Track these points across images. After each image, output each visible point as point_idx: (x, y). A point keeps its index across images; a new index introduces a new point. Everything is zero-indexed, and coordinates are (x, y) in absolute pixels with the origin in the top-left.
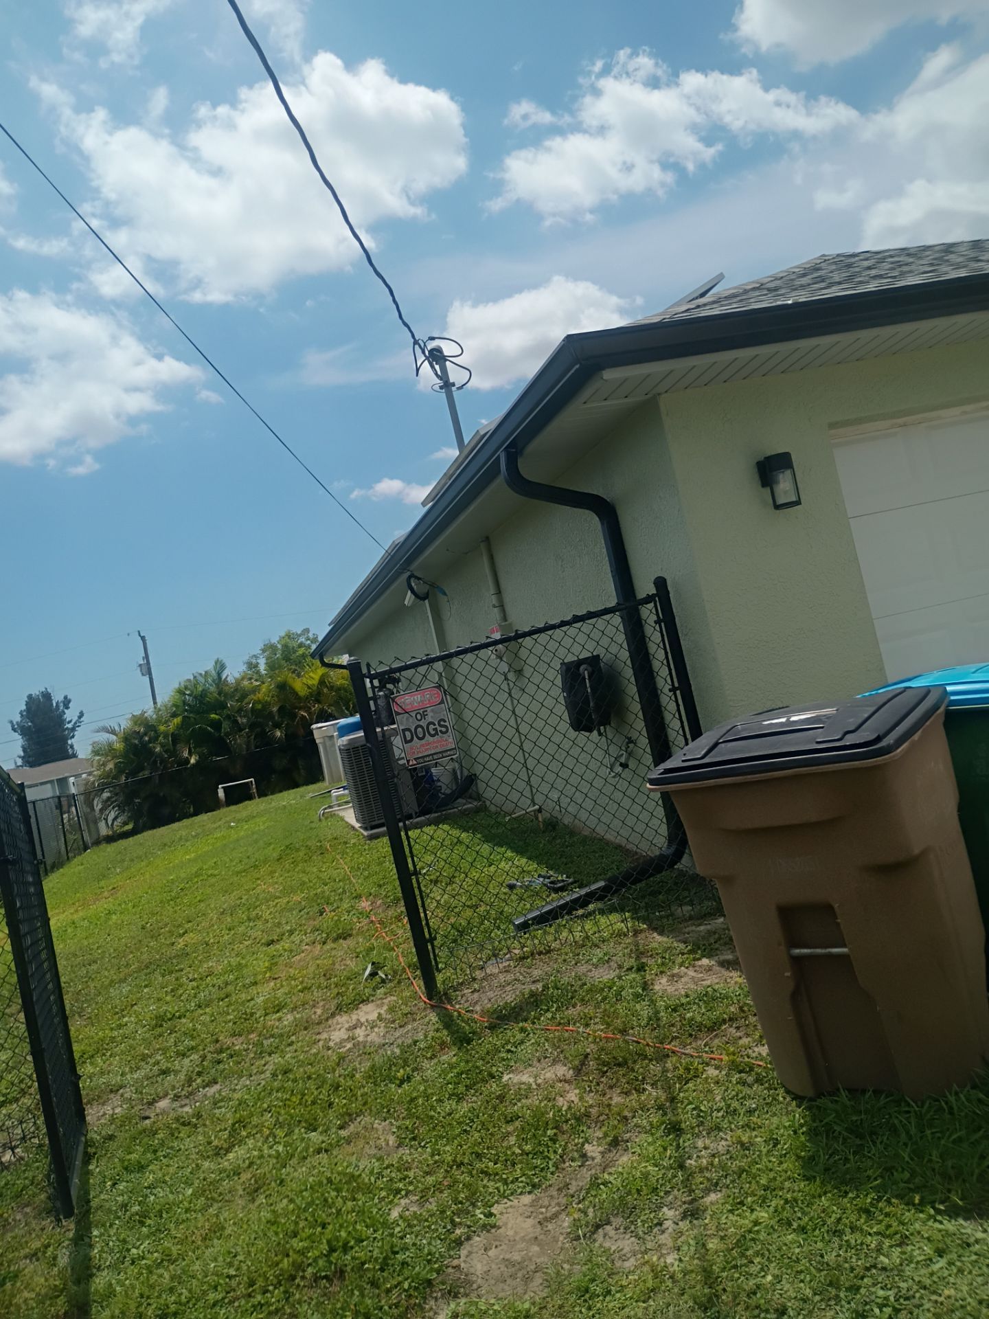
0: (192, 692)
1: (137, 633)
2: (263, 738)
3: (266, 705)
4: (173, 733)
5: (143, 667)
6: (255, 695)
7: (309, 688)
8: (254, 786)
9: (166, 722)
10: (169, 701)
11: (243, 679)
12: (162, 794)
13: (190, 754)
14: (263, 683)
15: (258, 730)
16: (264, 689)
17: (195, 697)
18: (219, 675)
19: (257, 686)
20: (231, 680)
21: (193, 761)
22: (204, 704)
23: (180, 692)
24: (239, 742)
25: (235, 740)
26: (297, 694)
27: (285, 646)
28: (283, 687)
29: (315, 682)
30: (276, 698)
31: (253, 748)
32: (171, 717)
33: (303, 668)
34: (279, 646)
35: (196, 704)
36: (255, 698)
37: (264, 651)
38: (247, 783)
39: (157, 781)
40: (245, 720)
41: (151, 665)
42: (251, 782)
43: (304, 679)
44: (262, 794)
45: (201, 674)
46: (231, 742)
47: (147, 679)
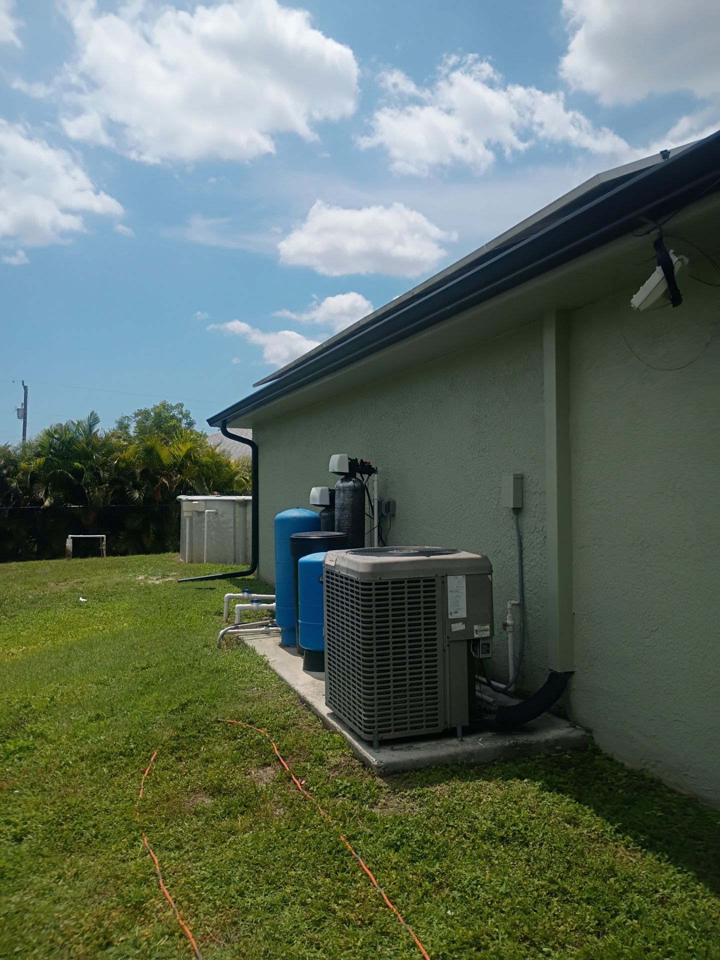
0: (61, 436)
1: (22, 382)
2: (121, 495)
3: (130, 466)
4: (32, 473)
5: (20, 411)
6: (122, 452)
7: (174, 458)
8: (104, 543)
9: (29, 460)
10: (36, 441)
11: (113, 435)
12: (8, 529)
13: (46, 496)
14: (130, 444)
15: (118, 487)
16: (131, 449)
17: (63, 443)
18: (91, 426)
19: (125, 446)
20: (101, 434)
21: (47, 503)
22: (70, 451)
23: (49, 434)
24: (97, 494)
25: (94, 492)
26: (162, 462)
27: (158, 415)
28: (150, 452)
29: (182, 454)
30: (141, 461)
31: (109, 503)
32: (35, 456)
33: (172, 438)
34: (152, 414)
35: (62, 449)
36: (122, 456)
37: (136, 415)
38: (99, 538)
39: (6, 516)
40: (107, 475)
41: (28, 411)
42: (103, 538)
43: (172, 449)
44: (111, 553)
45: (73, 423)
46: (89, 493)
47: (22, 421)
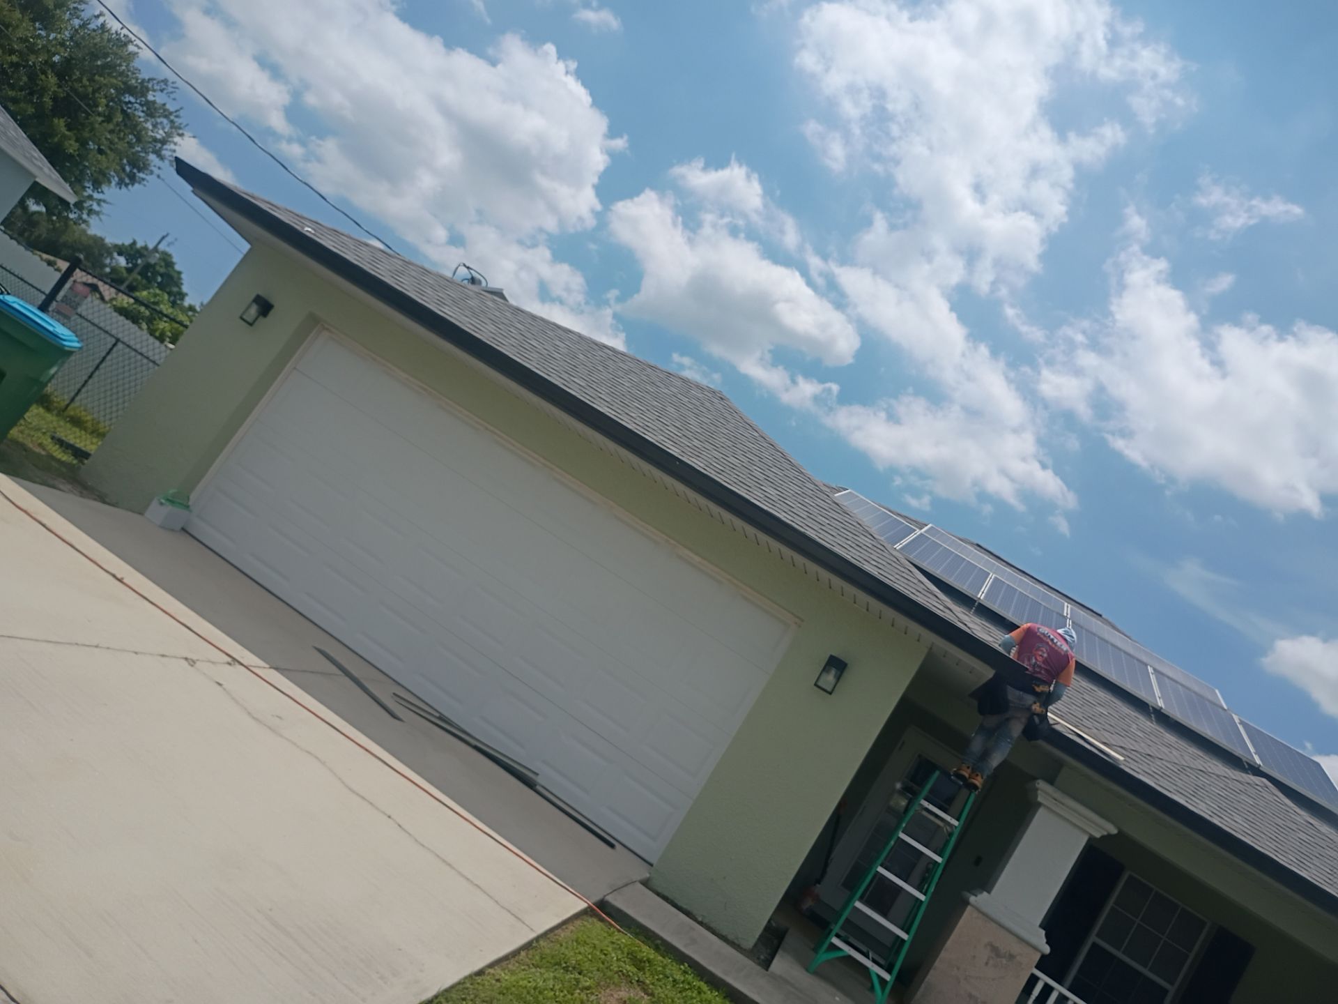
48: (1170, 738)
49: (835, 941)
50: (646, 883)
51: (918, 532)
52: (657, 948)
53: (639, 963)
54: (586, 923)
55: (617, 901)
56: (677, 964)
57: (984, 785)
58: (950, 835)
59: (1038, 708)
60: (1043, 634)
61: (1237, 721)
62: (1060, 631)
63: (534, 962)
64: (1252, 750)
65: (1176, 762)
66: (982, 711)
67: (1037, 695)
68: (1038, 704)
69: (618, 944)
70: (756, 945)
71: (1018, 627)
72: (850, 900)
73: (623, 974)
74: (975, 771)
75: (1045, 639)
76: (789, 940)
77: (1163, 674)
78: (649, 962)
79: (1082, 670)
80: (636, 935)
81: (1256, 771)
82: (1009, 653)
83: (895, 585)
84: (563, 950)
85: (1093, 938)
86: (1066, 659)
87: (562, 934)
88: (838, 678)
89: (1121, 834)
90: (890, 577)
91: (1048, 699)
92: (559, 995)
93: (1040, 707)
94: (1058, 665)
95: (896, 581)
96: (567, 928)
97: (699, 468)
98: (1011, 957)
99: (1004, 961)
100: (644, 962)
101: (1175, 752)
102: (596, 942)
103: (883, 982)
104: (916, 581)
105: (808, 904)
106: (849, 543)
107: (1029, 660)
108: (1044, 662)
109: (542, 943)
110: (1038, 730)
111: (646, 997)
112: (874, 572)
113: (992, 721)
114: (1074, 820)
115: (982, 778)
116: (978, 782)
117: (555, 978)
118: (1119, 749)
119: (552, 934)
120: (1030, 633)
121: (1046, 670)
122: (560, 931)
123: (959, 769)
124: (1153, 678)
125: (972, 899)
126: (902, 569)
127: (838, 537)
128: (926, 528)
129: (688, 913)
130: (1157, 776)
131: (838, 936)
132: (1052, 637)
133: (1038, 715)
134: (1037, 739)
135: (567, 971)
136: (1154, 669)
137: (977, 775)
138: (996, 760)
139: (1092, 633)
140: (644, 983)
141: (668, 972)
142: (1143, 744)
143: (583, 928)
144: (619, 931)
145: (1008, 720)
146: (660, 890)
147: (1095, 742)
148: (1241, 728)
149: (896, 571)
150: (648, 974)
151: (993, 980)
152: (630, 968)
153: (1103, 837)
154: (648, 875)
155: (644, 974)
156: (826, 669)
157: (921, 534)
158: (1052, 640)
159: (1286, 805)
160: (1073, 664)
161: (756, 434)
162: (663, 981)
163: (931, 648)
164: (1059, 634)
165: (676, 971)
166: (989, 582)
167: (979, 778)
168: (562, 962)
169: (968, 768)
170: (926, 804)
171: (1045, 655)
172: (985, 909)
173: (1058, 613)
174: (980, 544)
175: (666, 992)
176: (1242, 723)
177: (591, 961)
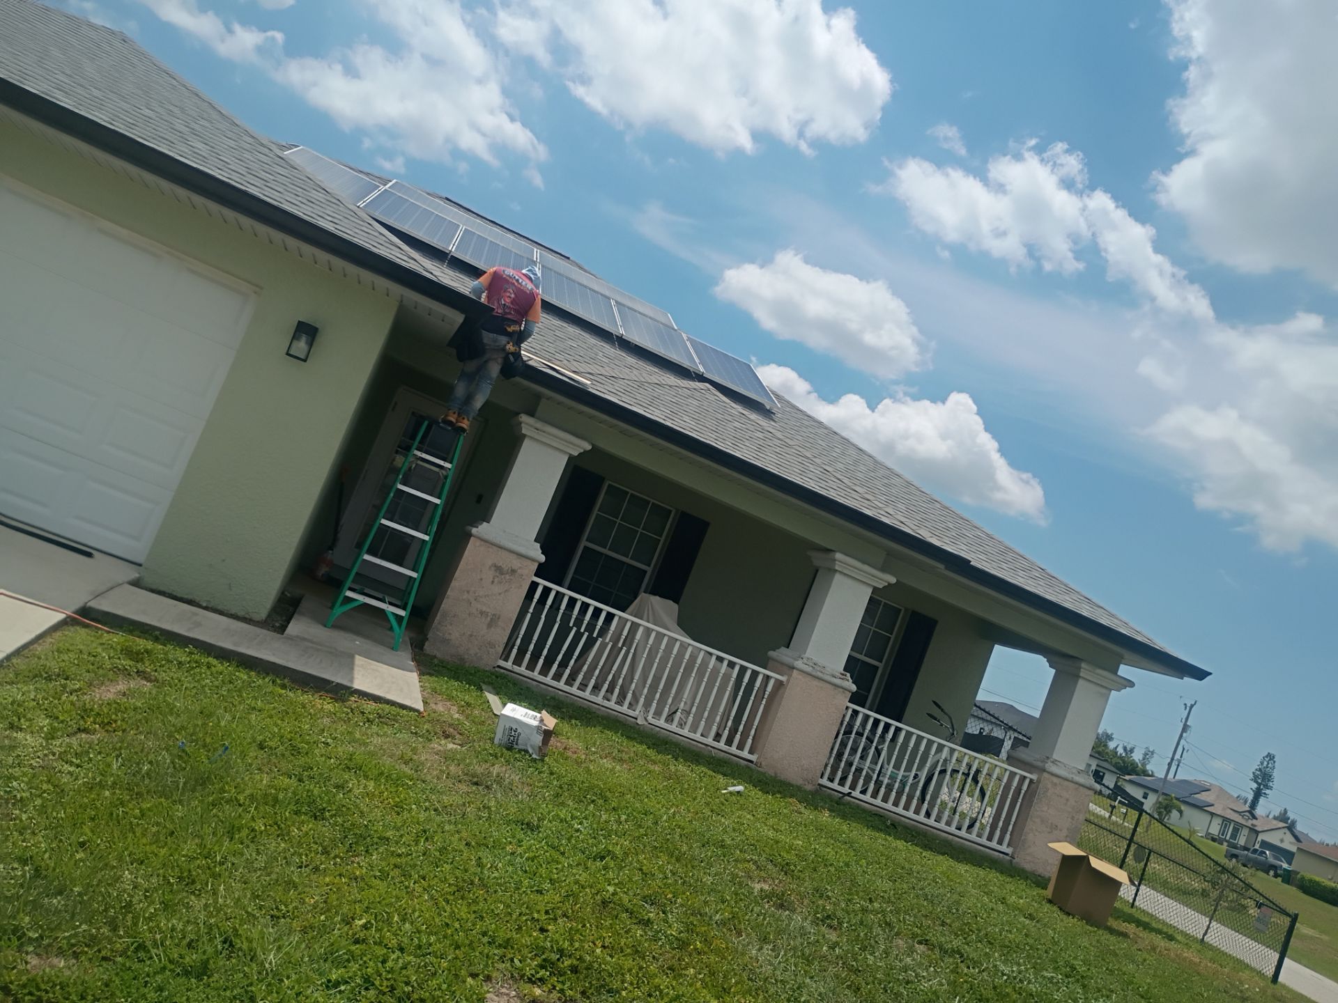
48: (631, 360)
49: (349, 594)
50: (136, 583)
51: (382, 188)
52: (156, 639)
53: (136, 656)
54: (67, 633)
55: (104, 605)
56: (180, 648)
57: (470, 426)
58: (446, 477)
59: (511, 347)
60: (509, 276)
61: (685, 338)
62: (524, 271)
63: (8, 680)
64: (697, 361)
65: (636, 379)
66: (461, 358)
67: (510, 335)
68: (511, 344)
69: (109, 644)
70: (269, 616)
71: (485, 272)
72: (359, 555)
73: (119, 670)
74: (462, 414)
75: (510, 280)
76: (304, 604)
77: (624, 305)
78: (147, 653)
79: (548, 307)
80: (131, 632)
81: (701, 378)
82: (480, 298)
83: (355, 239)
84: (42, 662)
85: (584, 543)
86: (531, 297)
87: (38, 648)
88: (311, 344)
89: (595, 450)
90: (348, 232)
91: (521, 337)
92: (44, 703)
93: (513, 346)
94: (525, 304)
95: (356, 235)
96: (44, 642)
97: (103, 123)
98: (513, 571)
99: (507, 577)
100: (142, 653)
101: (635, 372)
102: (82, 647)
103: (399, 619)
104: (376, 234)
105: (323, 570)
106: (300, 199)
107: (499, 300)
108: (512, 303)
109: (14, 661)
110: (514, 368)
111: (148, 684)
112: (330, 227)
113: (471, 366)
114: (555, 444)
115: (468, 420)
116: (465, 424)
117: (36, 689)
118: (588, 375)
119: (26, 651)
120: (497, 277)
121: (515, 310)
122: (35, 646)
123: (447, 416)
124: (615, 309)
125: (474, 531)
126: (362, 223)
127: (286, 193)
128: (390, 184)
129: (190, 602)
130: (619, 393)
131: (351, 589)
132: (517, 277)
133: (512, 354)
134: (514, 377)
135: (50, 680)
136: (616, 302)
137: (464, 419)
138: (479, 402)
139: (560, 274)
140: (144, 672)
141: (171, 657)
142: (607, 368)
143: (64, 638)
144: (108, 632)
145: (486, 362)
146: (154, 587)
147: (566, 371)
148: (688, 344)
149: (354, 225)
150: (147, 663)
151: (500, 594)
152: (126, 662)
153: (580, 454)
154: (137, 575)
155: (144, 664)
156: (295, 337)
157: (385, 190)
158: (517, 281)
159: (724, 402)
160: (538, 304)
161: (174, 82)
162: (167, 666)
163: (402, 301)
164: (524, 274)
165: (181, 655)
166: (459, 234)
167: (465, 421)
168: (43, 673)
169: (454, 413)
170: (419, 454)
171: (513, 296)
172: (486, 537)
173: (528, 258)
174: (449, 197)
175: (172, 674)
176: (689, 339)
177: (78, 665)
